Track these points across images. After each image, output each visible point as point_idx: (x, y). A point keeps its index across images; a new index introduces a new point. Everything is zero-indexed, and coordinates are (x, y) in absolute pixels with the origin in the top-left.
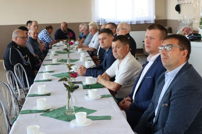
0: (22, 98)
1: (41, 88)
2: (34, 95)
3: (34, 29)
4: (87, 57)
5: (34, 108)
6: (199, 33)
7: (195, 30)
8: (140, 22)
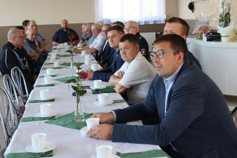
0: (20, 106)
1: (44, 93)
2: (36, 100)
3: (32, 29)
4: (93, 60)
5: (37, 115)
6: (218, 32)
7: (214, 29)
8: (149, 22)
